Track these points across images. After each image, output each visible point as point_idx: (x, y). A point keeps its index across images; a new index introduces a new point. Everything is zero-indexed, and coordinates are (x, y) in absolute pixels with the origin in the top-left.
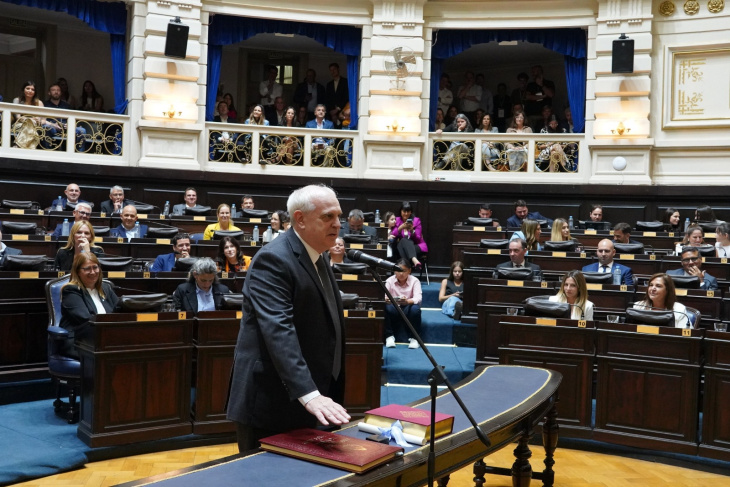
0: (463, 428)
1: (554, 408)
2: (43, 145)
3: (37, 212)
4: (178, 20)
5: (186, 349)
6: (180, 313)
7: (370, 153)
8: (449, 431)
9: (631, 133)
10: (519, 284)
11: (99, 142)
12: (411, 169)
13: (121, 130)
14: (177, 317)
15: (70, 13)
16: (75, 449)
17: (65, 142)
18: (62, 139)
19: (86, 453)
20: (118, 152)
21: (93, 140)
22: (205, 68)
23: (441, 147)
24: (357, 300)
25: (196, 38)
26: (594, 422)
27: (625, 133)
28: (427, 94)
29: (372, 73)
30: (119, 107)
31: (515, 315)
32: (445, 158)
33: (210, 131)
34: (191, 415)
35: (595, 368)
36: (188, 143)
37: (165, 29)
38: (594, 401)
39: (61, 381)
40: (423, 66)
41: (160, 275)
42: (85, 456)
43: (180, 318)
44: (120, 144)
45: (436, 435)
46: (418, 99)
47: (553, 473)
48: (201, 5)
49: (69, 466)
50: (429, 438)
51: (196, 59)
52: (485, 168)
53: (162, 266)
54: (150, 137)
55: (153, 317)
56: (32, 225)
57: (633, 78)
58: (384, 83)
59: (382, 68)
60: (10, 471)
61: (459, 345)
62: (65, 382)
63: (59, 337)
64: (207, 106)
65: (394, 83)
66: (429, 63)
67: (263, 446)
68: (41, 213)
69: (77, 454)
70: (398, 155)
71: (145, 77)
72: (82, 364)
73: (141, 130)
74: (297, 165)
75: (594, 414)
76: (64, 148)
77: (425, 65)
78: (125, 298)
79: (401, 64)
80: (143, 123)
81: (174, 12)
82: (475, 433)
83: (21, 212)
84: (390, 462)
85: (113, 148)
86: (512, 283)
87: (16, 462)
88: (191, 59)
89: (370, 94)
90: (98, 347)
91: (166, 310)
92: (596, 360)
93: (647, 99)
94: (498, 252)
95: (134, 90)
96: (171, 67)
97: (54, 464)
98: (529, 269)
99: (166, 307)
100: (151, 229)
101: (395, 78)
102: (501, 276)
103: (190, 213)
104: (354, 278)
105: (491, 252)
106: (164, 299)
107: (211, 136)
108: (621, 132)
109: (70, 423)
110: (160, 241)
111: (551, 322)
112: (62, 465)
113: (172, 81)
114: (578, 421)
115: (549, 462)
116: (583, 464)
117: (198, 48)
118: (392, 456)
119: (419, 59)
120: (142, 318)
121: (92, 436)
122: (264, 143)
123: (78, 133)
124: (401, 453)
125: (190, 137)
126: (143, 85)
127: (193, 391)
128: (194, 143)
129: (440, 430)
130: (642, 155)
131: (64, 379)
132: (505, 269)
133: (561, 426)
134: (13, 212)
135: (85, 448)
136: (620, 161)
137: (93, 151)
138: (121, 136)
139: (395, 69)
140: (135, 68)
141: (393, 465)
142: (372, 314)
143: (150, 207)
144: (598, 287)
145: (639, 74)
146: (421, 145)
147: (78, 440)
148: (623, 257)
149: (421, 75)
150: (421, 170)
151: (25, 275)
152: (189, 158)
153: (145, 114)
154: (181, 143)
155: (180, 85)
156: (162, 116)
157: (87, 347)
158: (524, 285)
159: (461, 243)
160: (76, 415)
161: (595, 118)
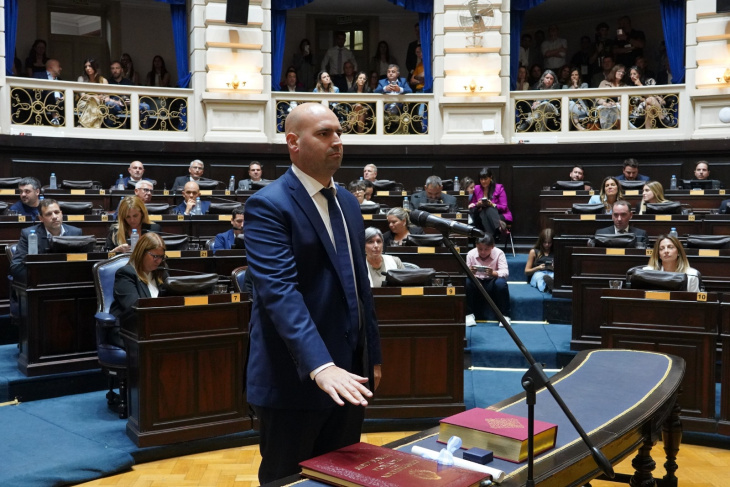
3: (98, 192)
5: (241, 335)
6: (233, 296)
7: (446, 117)
8: (551, 444)
10: (620, 252)
11: (164, 118)
12: (492, 132)
13: (185, 104)
14: (230, 300)
16: (122, 449)
17: (129, 119)
18: (126, 116)
19: (133, 454)
20: (183, 127)
21: (157, 116)
22: (269, 34)
23: (523, 107)
24: (433, 275)
25: (258, 3)
26: (718, 410)
28: (507, 50)
29: (446, 30)
30: (182, 80)
31: (619, 288)
32: (529, 119)
33: (277, 101)
35: (719, 347)
36: (254, 115)
38: (718, 387)
39: (111, 372)
40: (502, 19)
41: (218, 253)
42: (131, 458)
43: (233, 300)
44: (185, 119)
46: (497, 55)
47: (676, 479)
49: (113, 469)
51: (259, 26)
52: (573, 128)
53: (223, 243)
54: (214, 111)
55: (203, 301)
56: (88, 204)
58: (460, 40)
59: (457, 24)
60: (48, 476)
61: (551, 322)
62: (115, 373)
63: (105, 325)
64: (273, 74)
65: (471, 39)
66: (509, 15)
67: (304, 472)
68: (102, 192)
69: (124, 455)
70: (477, 117)
71: (207, 47)
72: (128, 353)
73: (205, 103)
74: (369, 133)
75: (718, 402)
76: (128, 126)
77: (504, 18)
78: (171, 280)
79: (477, 17)
80: (207, 96)
82: (584, 446)
83: (82, 192)
85: (178, 124)
86: (611, 252)
87: (55, 465)
88: (253, 26)
89: (445, 53)
90: (143, 336)
91: (217, 292)
92: (720, 339)
94: (592, 217)
95: (197, 62)
96: (233, 35)
97: (97, 467)
98: (631, 234)
99: (218, 289)
100: (213, 205)
101: (471, 34)
102: (598, 243)
104: (431, 250)
105: (584, 217)
106: (215, 280)
107: (278, 106)
108: (729, 80)
109: (121, 418)
110: (222, 218)
111: (664, 296)
112: (106, 468)
113: (235, 50)
114: (698, 412)
115: (671, 466)
116: (708, 465)
117: (260, 13)
119: (497, 12)
120: (191, 301)
121: (140, 435)
123: (142, 109)
124: (488, 482)
125: (256, 109)
126: (205, 56)
128: (261, 115)
129: (540, 444)
131: (113, 370)
132: (603, 236)
134: (74, 192)
135: (132, 448)
136: (727, 112)
137: (158, 128)
138: (185, 110)
139: (471, 24)
140: (197, 39)
142: (451, 290)
143: (215, 183)
144: (715, 253)
146: (502, 106)
147: (127, 438)
149: (499, 29)
150: (502, 133)
151: (72, 257)
152: (255, 130)
153: (209, 86)
154: (247, 115)
155: (243, 54)
156: (226, 87)
157: (131, 335)
158: (626, 253)
159: (549, 210)
160: (126, 408)
161: (698, 65)
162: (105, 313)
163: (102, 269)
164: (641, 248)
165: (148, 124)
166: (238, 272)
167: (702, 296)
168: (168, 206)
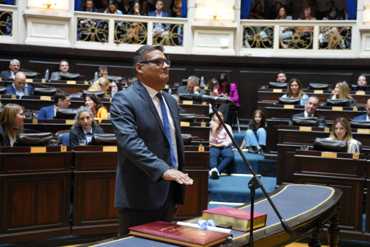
0: (273, 223)
1: (336, 215)
5: (67, 173)
6: (62, 148)
7: (196, 35)
8: (264, 225)
10: (308, 129)
12: (227, 48)
13: (11, 17)
14: (60, 151)
20: (9, 33)
23: (247, 30)
24: (190, 138)
26: (364, 229)
31: (306, 150)
33: (78, 18)
34: (70, 222)
35: (365, 191)
36: (61, 27)
38: (364, 216)
41: (45, 122)
43: (62, 151)
44: (11, 27)
45: (254, 227)
50: (249, 229)
53: (45, 115)
54: (33, 23)
55: (42, 150)
61: (263, 175)
67: (131, 233)
70: (217, 37)
73: (26, 17)
75: (364, 224)
78: (22, 136)
80: (28, 12)
82: (282, 227)
84: (223, 243)
85: (5, 30)
86: (303, 129)
90: (2, 171)
91: (51, 145)
92: (365, 184)
94: (292, 107)
98: (316, 118)
99: (52, 142)
100: (37, 89)
102: (295, 123)
103: (64, 79)
104: (187, 124)
105: (287, 107)
106: (51, 137)
110: (43, 98)
111: (332, 155)
114: (352, 227)
118: (224, 239)
120: (35, 150)
122: (118, 28)
124: (230, 238)
125: (63, 23)
127: (71, 206)
128: (66, 28)
129: (257, 224)
132: (297, 119)
133: (341, 231)
138: (11, 21)
141: (225, 245)
142: (201, 149)
143: (35, 74)
144: (367, 132)
146: (234, 30)
150: (234, 48)
152: (62, 38)
153: (29, 5)
156: (42, 6)
158: (312, 130)
159: (264, 102)
161: (365, 8)
164: (321, 127)
166: (59, 134)
167: (356, 156)
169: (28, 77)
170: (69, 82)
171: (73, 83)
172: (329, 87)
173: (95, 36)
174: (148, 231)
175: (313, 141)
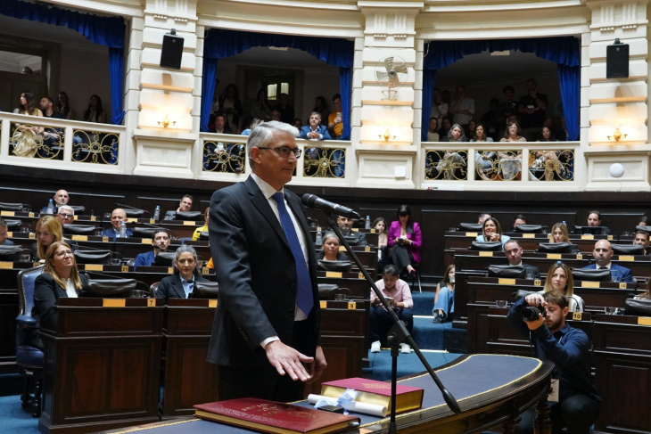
0: (434, 404)
2: (41, 154)
3: (27, 215)
4: (173, 32)
5: (155, 338)
6: (149, 300)
7: (362, 163)
8: (416, 406)
9: (627, 139)
10: (511, 282)
11: (96, 152)
12: (403, 178)
13: (117, 140)
14: (146, 304)
15: (70, 27)
17: (62, 152)
18: (60, 148)
20: (114, 161)
21: (89, 149)
22: (201, 79)
23: (433, 157)
24: (336, 290)
25: (192, 50)
27: (622, 139)
28: (419, 104)
29: (364, 84)
30: (116, 117)
32: (437, 168)
33: (205, 142)
36: (182, 152)
37: (161, 42)
39: (28, 373)
40: (415, 76)
43: (149, 305)
44: (116, 153)
46: (410, 108)
48: (197, 18)
51: (191, 71)
52: (478, 178)
54: (144, 147)
55: (120, 303)
56: (17, 222)
57: (628, 84)
58: (376, 93)
59: (374, 79)
61: (450, 351)
62: (32, 373)
63: (26, 326)
64: (202, 116)
65: (386, 93)
66: (421, 73)
67: (197, 413)
68: (31, 215)
70: (390, 165)
71: (141, 88)
72: (45, 353)
73: (136, 140)
76: (61, 157)
77: (416, 76)
79: (392, 73)
80: (138, 133)
81: (170, 25)
83: (11, 214)
85: (109, 158)
86: (503, 282)
88: (186, 71)
89: (362, 104)
90: (61, 333)
91: (134, 297)
93: (644, 105)
94: (490, 254)
95: (131, 101)
96: (167, 78)
99: (135, 293)
100: (138, 229)
101: (387, 88)
102: (492, 274)
104: (338, 275)
105: (482, 254)
106: (134, 285)
107: (206, 146)
108: (618, 138)
110: (146, 241)
113: (167, 92)
117: (193, 60)
119: (410, 70)
120: (109, 303)
121: (52, 428)
123: (75, 142)
124: (357, 423)
125: (184, 146)
126: (139, 96)
127: (162, 390)
128: (188, 152)
130: (640, 161)
131: (30, 370)
134: (4, 213)
136: (617, 167)
137: (89, 160)
138: (117, 146)
139: (387, 79)
140: (132, 80)
142: (352, 305)
143: (141, 212)
144: (596, 285)
145: (635, 79)
146: (413, 155)
147: (39, 433)
148: (622, 258)
149: (412, 85)
150: (413, 179)
152: (183, 166)
153: (140, 124)
154: (175, 152)
155: (174, 96)
156: (157, 125)
157: (50, 333)
158: (516, 283)
159: (453, 250)
160: (39, 407)
161: (591, 125)
162: (27, 316)
163: (26, 276)
164: (530, 279)
165: (79, 156)
167: (578, 316)
168: (94, 228)
169: (129, 216)
170: (186, 223)
171: (192, 223)
172: (543, 229)
173: (227, 163)
174: (221, 410)
175: (515, 295)
